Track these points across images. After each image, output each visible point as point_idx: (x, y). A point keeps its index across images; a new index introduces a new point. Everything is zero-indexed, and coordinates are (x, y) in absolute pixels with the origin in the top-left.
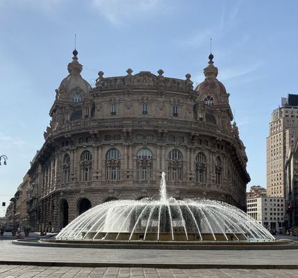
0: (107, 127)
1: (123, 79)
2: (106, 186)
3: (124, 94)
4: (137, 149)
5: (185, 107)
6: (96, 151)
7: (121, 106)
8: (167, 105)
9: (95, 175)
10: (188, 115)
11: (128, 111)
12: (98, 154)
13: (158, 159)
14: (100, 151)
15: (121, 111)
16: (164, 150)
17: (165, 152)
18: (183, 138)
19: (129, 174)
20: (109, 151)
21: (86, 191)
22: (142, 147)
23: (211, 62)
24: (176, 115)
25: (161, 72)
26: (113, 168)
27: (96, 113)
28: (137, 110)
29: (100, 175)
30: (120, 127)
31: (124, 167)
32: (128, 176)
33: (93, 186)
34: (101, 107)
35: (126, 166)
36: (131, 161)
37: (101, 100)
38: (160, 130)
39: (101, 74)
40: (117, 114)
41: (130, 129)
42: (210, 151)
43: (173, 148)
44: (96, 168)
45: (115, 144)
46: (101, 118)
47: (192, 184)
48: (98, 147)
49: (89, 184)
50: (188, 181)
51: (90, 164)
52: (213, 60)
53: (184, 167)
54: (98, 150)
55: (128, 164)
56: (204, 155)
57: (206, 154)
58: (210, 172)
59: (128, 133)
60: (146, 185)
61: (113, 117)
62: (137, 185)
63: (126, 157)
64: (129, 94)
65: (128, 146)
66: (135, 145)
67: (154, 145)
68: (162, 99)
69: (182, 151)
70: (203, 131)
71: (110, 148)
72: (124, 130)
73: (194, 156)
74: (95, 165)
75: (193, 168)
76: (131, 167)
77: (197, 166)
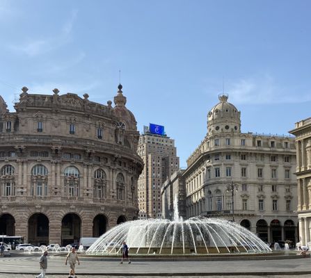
0: (36, 143)
1: (51, 98)
2: (33, 201)
3: (51, 112)
4: (65, 166)
5: (107, 130)
6: (20, 166)
7: (48, 124)
8: (93, 128)
9: (20, 190)
10: (111, 138)
11: (56, 129)
12: (23, 169)
13: (85, 178)
14: (25, 166)
15: (48, 129)
16: (90, 170)
17: (92, 171)
18: (107, 159)
19: (57, 190)
20: (35, 167)
21: (9, 206)
22: (69, 165)
23: (120, 92)
24: (100, 137)
25: (86, 96)
26: (40, 184)
27: (20, 127)
28: (64, 129)
29: (25, 190)
30: (49, 144)
31: (51, 183)
32: (56, 193)
33: (17, 201)
34: (26, 123)
35: (54, 182)
36: (58, 177)
37: (25, 115)
38: (89, 151)
39: (25, 89)
40: (44, 131)
41: (59, 147)
42: (127, 172)
43: (98, 168)
44: (20, 183)
45: (42, 161)
46: (27, 133)
47: (115, 202)
48: (23, 162)
49: (12, 199)
50: (111, 198)
51: (13, 179)
52: (122, 90)
53: (108, 186)
54: (23, 165)
55: (56, 181)
56: (122, 175)
57: (124, 174)
58: (127, 191)
59: (57, 150)
60: (74, 202)
61: (39, 134)
62: (65, 202)
63: (54, 173)
64: (57, 112)
65: (56, 163)
66: (63, 163)
67: (82, 164)
68: (89, 121)
69: (106, 170)
70: (124, 154)
71: (36, 164)
72: (54, 147)
73: (115, 176)
74: (20, 180)
75: (115, 187)
76: (58, 184)
77: (117, 185)
